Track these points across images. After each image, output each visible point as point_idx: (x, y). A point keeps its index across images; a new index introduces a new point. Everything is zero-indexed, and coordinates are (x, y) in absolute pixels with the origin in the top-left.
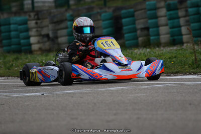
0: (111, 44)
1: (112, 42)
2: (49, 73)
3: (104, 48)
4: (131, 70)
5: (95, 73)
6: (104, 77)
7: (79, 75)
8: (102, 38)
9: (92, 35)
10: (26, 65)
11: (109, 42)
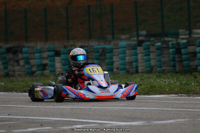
0: (97, 71)
1: (97, 69)
2: (47, 91)
3: (90, 73)
4: (109, 92)
5: (81, 93)
6: (87, 97)
7: (68, 94)
8: (89, 65)
9: (85, 61)
10: (33, 85)
11: (95, 69)
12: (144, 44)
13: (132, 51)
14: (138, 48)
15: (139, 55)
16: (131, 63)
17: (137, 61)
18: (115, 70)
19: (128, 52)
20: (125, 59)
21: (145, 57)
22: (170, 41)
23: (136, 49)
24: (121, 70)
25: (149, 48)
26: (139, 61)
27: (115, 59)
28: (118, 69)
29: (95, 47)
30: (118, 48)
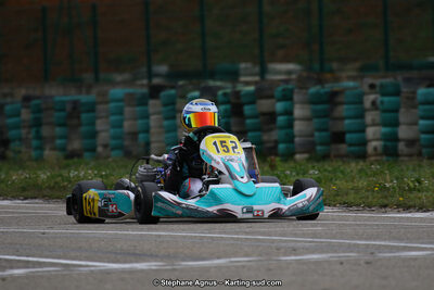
12: (163, 94)
13: (138, 109)
14: (151, 102)
15: (152, 117)
16: (134, 135)
17: (147, 131)
18: (100, 149)
19: (128, 110)
20: (121, 126)
21: (166, 123)
22: (219, 88)
23: (146, 104)
24: (113, 149)
25: (174, 103)
26: (152, 130)
27: (100, 125)
28: (105, 146)
29: (57, 99)
30: (107, 103)
